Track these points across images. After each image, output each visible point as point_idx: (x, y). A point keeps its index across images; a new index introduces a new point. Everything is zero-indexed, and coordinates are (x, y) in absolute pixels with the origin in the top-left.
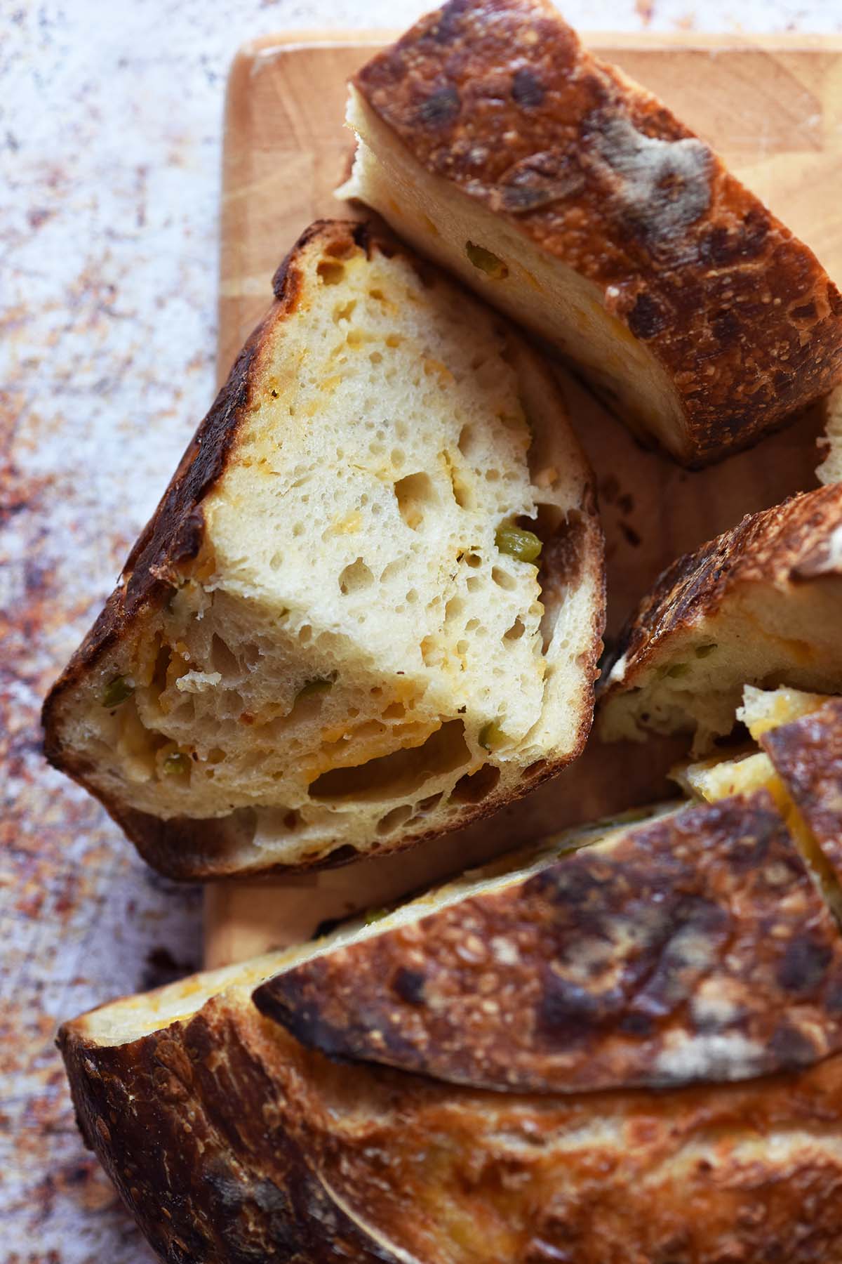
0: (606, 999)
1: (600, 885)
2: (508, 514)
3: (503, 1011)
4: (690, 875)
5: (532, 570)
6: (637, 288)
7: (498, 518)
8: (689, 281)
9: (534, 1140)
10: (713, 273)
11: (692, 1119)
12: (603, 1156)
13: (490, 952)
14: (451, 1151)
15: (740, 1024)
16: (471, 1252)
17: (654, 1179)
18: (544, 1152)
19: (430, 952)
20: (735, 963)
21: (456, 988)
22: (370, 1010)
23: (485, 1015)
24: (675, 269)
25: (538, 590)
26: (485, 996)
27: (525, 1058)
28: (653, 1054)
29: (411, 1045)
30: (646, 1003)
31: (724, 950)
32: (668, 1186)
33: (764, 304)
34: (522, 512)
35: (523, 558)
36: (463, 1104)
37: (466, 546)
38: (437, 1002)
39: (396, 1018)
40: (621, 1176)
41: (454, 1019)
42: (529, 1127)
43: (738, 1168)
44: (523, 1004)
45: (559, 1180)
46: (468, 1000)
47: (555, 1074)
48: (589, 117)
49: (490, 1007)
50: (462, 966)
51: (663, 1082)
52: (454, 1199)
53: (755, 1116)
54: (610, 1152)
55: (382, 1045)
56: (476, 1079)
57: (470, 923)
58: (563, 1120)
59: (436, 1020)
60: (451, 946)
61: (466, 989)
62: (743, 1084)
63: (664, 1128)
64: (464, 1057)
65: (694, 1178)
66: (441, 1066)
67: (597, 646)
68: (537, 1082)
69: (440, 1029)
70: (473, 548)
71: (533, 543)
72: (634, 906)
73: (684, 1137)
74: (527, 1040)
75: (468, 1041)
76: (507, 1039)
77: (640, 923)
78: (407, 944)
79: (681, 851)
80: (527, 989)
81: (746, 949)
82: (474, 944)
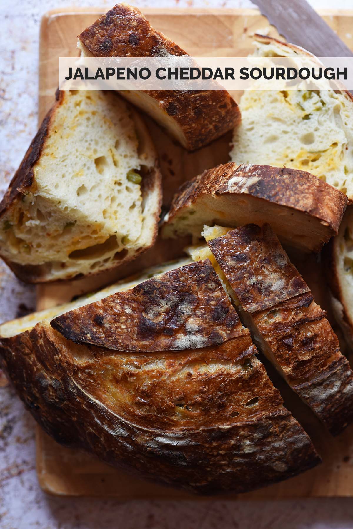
0: (159, 324)
1: (157, 289)
2: (131, 169)
3: (127, 328)
4: (185, 286)
5: (138, 187)
6: (169, 101)
7: (128, 170)
8: (186, 98)
9: (137, 367)
10: (193, 96)
11: (186, 360)
12: (158, 372)
13: (124, 309)
14: (112, 370)
15: (200, 331)
16: (119, 401)
17: (174, 379)
18: (140, 371)
19: (105, 310)
20: (199, 313)
21: (113, 321)
22: (87, 327)
23: (122, 329)
24: (181, 95)
25: (140, 193)
26: (122, 323)
27: (134, 342)
28: (174, 341)
29: (99, 338)
30: (171, 325)
31: (195, 309)
32: (178, 380)
33: (210, 105)
34: (135, 168)
35: (136, 183)
36: (115, 356)
37: (117, 179)
38: (107, 325)
39: (95, 330)
40: (164, 378)
41: (112, 330)
42: (136, 363)
43: (200, 375)
44: (133, 326)
45: (145, 379)
46: (116, 325)
47: (143, 347)
48: (153, 49)
49: (123, 327)
50: (115, 314)
51: (176, 349)
52: (113, 385)
53: (205, 359)
54: (161, 371)
55: (90, 338)
56: (119, 349)
57: (117, 301)
58: (146, 361)
59: (107, 331)
60: (112, 308)
61: (116, 321)
62: (201, 349)
63: (177, 363)
64: (116, 342)
65: (186, 378)
66: (108, 345)
67: (159, 211)
68: (138, 349)
69: (108, 333)
70: (120, 180)
71: (138, 178)
72: (168, 296)
73: (183, 366)
74: (135, 337)
75: (117, 337)
76: (128, 336)
77: (169, 301)
78: (98, 307)
79: (182, 278)
80: (135, 321)
81: (202, 308)
82: (118, 307)
